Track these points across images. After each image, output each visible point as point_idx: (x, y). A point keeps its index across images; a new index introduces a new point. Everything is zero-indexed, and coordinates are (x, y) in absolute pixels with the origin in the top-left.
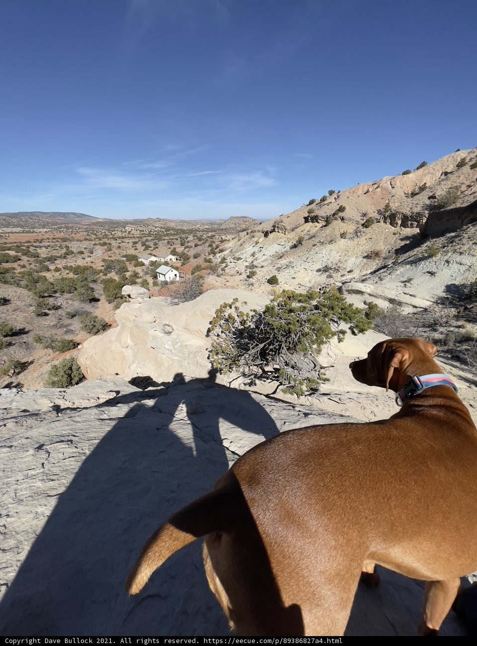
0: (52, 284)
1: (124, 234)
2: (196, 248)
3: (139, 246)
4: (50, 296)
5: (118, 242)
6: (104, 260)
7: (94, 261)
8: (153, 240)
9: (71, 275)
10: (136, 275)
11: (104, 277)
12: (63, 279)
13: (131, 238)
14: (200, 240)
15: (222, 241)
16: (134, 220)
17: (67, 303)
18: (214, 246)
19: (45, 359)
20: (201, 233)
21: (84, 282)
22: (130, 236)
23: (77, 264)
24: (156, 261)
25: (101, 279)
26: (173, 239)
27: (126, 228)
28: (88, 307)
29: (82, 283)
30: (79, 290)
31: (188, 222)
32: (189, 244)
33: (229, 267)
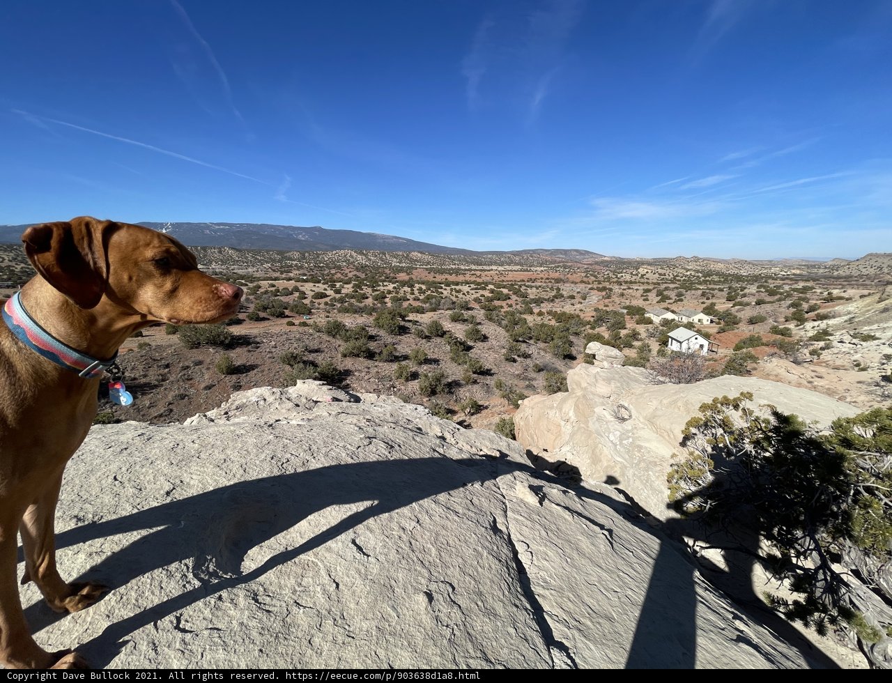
0: (530, 328)
1: (634, 277)
2: (758, 307)
3: (653, 296)
4: (524, 342)
5: (622, 287)
6: (596, 310)
7: (585, 310)
8: (677, 288)
9: (553, 322)
10: (635, 335)
11: (590, 331)
12: (543, 325)
13: (643, 283)
14: (772, 293)
15: (830, 299)
16: (654, 259)
17: (539, 353)
18: (805, 306)
19: (497, 409)
20: (779, 282)
21: (564, 333)
22: (642, 280)
23: (563, 310)
24: (673, 320)
25: (586, 333)
26: (713, 289)
27: (639, 270)
28: (559, 364)
29: (561, 334)
30: (555, 341)
31: (753, 264)
32: (745, 300)
33: (835, 350)
